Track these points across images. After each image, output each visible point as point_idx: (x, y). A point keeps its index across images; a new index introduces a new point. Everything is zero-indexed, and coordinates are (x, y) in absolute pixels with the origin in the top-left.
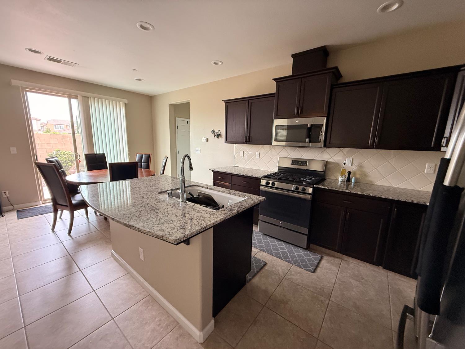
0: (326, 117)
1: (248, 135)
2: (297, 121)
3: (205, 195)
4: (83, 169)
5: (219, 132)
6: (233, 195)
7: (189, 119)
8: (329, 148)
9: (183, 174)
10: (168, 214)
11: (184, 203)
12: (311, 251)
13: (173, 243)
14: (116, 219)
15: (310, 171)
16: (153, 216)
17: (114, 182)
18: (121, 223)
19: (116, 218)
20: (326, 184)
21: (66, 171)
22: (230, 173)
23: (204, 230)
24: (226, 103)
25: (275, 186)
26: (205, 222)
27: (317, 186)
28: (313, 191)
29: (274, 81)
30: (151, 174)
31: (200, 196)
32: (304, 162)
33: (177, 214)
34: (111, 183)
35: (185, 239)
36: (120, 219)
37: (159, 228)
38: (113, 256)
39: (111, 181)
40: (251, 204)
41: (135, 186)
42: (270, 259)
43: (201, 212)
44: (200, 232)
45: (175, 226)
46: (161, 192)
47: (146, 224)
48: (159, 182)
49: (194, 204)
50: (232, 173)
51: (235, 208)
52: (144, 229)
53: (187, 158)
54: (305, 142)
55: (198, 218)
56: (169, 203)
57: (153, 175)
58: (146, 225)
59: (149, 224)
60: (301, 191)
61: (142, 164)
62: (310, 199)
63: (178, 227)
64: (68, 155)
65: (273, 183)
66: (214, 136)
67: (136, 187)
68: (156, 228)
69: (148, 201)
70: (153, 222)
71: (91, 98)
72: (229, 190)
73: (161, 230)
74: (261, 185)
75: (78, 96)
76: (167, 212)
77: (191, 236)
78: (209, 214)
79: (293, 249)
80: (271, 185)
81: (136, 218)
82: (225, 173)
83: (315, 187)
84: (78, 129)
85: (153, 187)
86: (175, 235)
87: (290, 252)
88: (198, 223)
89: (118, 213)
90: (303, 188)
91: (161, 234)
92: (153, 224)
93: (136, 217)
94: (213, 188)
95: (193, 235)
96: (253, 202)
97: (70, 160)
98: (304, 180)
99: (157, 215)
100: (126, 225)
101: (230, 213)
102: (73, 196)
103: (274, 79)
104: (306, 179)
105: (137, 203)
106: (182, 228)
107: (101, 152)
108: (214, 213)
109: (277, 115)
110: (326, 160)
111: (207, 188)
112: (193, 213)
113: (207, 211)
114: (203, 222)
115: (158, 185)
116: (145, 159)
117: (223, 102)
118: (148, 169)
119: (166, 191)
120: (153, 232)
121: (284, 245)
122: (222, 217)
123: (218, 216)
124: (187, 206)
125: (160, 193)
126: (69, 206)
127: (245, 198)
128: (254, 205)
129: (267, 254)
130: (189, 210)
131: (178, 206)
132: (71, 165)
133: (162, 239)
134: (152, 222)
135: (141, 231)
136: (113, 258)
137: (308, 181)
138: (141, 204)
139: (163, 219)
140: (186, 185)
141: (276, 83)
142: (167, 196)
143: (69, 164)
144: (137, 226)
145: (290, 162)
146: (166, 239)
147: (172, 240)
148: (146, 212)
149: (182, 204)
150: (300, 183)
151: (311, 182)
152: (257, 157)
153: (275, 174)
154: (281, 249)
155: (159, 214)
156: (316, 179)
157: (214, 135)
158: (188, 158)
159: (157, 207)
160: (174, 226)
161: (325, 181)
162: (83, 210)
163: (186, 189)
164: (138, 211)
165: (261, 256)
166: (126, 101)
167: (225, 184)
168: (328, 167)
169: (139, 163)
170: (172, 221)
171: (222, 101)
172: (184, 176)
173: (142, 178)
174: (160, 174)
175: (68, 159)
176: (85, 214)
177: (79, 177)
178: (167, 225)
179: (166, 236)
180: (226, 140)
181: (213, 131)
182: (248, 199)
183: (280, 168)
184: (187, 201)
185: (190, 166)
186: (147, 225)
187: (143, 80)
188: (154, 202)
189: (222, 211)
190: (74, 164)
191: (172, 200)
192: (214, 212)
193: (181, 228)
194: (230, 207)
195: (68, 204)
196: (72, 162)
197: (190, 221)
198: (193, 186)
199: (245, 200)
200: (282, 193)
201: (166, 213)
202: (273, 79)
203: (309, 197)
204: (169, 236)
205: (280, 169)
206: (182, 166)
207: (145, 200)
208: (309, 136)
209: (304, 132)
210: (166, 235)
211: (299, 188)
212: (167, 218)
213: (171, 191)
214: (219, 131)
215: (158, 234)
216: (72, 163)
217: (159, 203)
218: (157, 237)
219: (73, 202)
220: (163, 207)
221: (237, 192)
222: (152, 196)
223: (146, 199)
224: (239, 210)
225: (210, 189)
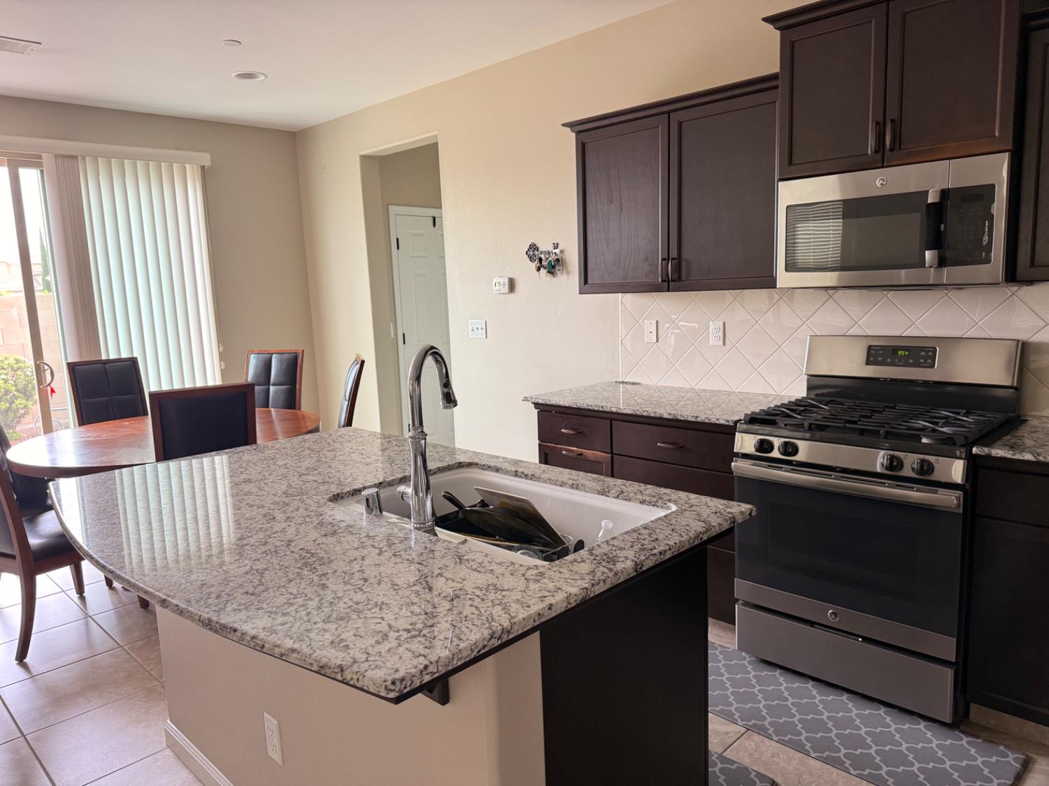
0: (1007, 155)
1: (674, 253)
2: (879, 182)
3: (506, 500)
4: (66, 421)
5: (557, 251)
6: (617, 497)
7: (441, 208)
8: (1030, 282)
9: (417, 423)
10: (366, 580)
11: (425, 537)
12: (978, 737)
13: (383, 694)
14: (175, 601)
15: (950, 389)
16: (309, 591)
17: (173, 464)
18: (191, 617)
19: (173, 597)
20: (1029, 442)
21: (9, 427)
22: (605, 409)
23: (504, 643)
24: (578, 133)
25: (800, 457)
26: (506, 608)
27: (986, 450)
28: (970, 472)
29: (772, 27)
30: (306, 427)
31: (487, 505)
32: (922, 349)
33: (397, 581)
34: (161, 466)
35: (427, 678)
36: (189, 601)
37: (328, 637)
38: (172, 744)
39: (158, 460)
40: (692, 534)
41: (245, 476)
42: (790, 768)
43: (492, 571)
44: (487, 649)
45: (390, 626)
46: (338, 495)
47: (280, 619)
48: (333, 459)
49: (461, 537)
50: (614, 410)
51: (624, 553)
52: (273, 638)
53: (430, 361)
54: (921, 264)
55: (478, 592)
56: (368, 536)
57: (311, 432)
58: (282, 624)
59: (291, 619)
60: (914, 475)
61: (268, 390)
62: (958, 505)
63: (401, 633)
64: (13, 369)
65: (786, 444)
66: (539, 269)
67: (248, 481)
68: (319, 637)
69: (291, 532)
70: (308, 614)
71: (84, 158)
72: (602, 477)
73: (339, 643)
74: (737, 455)
75: (43, 154)
76: (363, 571)
77: (450, 668)
78: (523, 575)
79: (892, 724)
80: (781, 454)
81: (246, 599)
82: (584, 413)
83: (976, 455)
84: (46, 272)
85: (310, 478)
86: (389, 665)
87: (879, 739)
88: (480, 615)
89: (183, 581)
90: (923, 461)
91: (335, 657)
92: (309, 621)
93: (247, 593)
94: (538, 473)
95: (459, 663)
96: (698, 527)
97: (20, 387)
98: (924, 429)
99: (324, 586)
100: (208, 624)
101: (606, 571)
102: (33, 519)
103: (769, 20)
104: (936, 424)
105: (252, 541)
106: (415, 636)
107: (124, 355)
108: (542, 574)
109: (790, 163)
110: (1023, 337)
111: (516, 474)
112: (460, 575)
113: (512, 563)
114: (497, 611)
115: (329, 466)
116: (279, 370)
117: (568, 129)
118: (294, 409)
119: (357, 492)
120: (306, 650)
121: (853, 710)
122: (574, 590)
123: (558, 585)
124: (438, 547)
125: (336, 498)
126: (18, 557)
127: (669, 508)
128: (705, 538)
129: (778, 745)
130: (444, 561)
131: (402, 546)
132: (26, 407)
133: (339, 677)
134: (304, 613)
135: (263, 646)
136: (172, 751)
137: (945, 430)
138: (266, 543)
139: (346, 600)
140: (432, 465)
141: (778, 32)
142: (362, 508)
143: (18, 402)
144: (249, 628)
145: (861, 355)
146: (355, 677)
147: (380, 681)
148: (280, 573)
149: (417, 539)
150: (909, 440)
151: (954, 434)
152: (714, 339)
153: (797, 407)
154: (838, 723)
155: (331, 579)
156: (976, 422)
157: (536, 263)
158: (437, 361)
159: (322, 554)
160: (387, 628)
161: (1022, 427)
162: (65, 573)
163: (433, 479)
164: (252, 569)
165: (751, 755)
166: (205, 158)
167: (589, 453)
168: (1032, 366)
169: (256, 387)
170: (380, 609)
171: (564, 125)
172: (422, 432)
173: (270, 444)
174: (339, 427)
175: (16, 385)
176: (73, 587)
177: (51, 448)
178: (360, 623)
179: (355, 668)
180: (586, 282)
181: (533, 247)
182: (681, 512)
183: (817, 381)
184: (436, 528)
185: (446, 390)
186: (286, 623)
187: (263, 77)
188: (314, 534)
189: (571, 562)
190: (35, 403)
191: (381, 526)
192: (542, 570)
193: (414, 633)
194: (605, 549)
195: (15, 551)
196: (28, 397)
197: (447, 605)
198: (460, 465)
199: (666, 516)
200: (830, 485)
201: (357, 576)
202: (766, 20)
203: (950, 499)
204: (365, 665)
205: (815, 382)
206: (414, 390)
207: (278, 527)
208: (936, 240)
209: (915, 223)
210: (355, 662)
211: (905, 461)
212: (359, 597)
213: (376, 490)
214: (556, 246)
215: (325, 660)
216: (27, 400)
217: (333, 540)
218: (322, 670)
219: (34, 541)
220: (344, 554)
221: (632, 487)
222: (306, 509)
223: (283, 525)
224: (643, 558)
225: (526, 476)
